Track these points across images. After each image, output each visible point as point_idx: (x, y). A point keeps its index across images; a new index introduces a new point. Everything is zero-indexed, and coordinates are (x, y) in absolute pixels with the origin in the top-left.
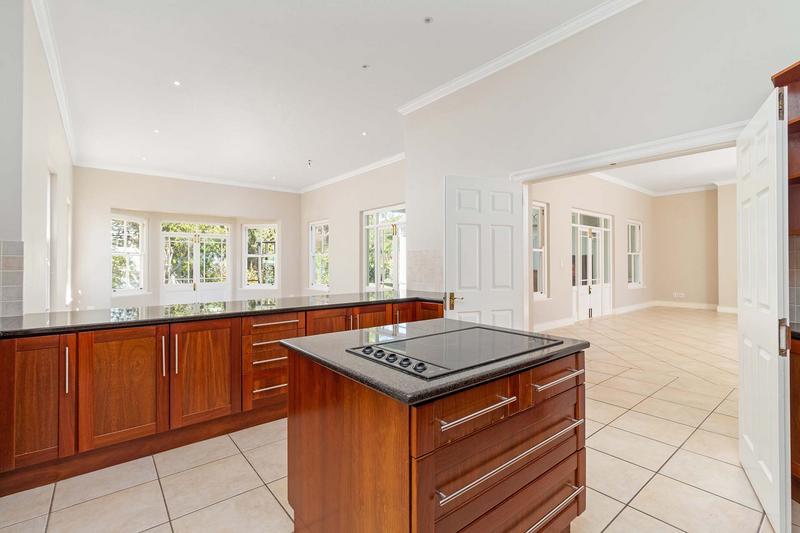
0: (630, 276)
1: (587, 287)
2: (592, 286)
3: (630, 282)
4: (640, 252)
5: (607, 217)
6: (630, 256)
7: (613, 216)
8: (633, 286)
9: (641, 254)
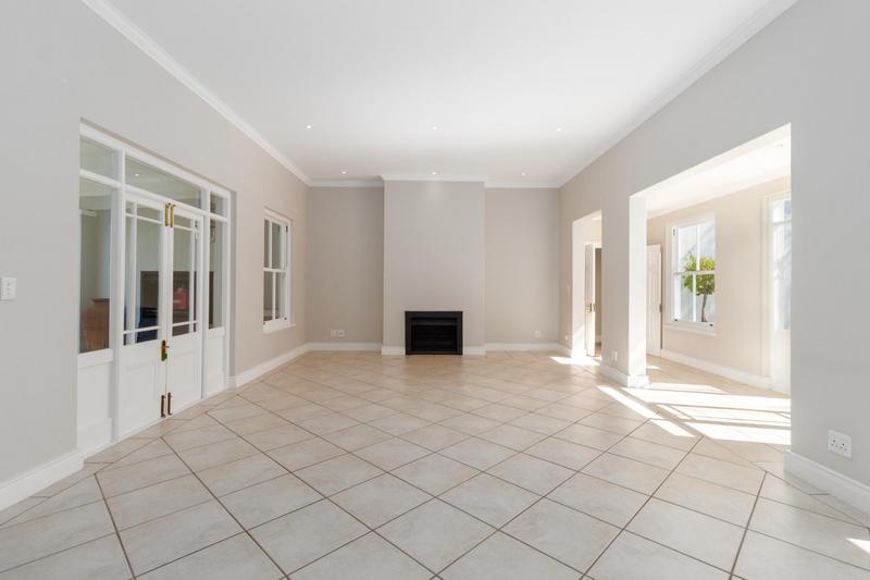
0: (268, 307)
1: (155, 345)
2: (173, 342)
3: (268, 318)
4: (286, 268)
5: (219, 192)
6: (268, 276)
7: (234, 194)
8: (272, 326)
9: (288, 271)
